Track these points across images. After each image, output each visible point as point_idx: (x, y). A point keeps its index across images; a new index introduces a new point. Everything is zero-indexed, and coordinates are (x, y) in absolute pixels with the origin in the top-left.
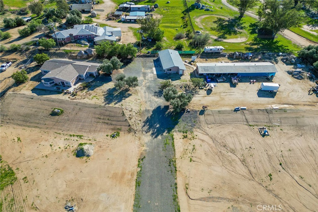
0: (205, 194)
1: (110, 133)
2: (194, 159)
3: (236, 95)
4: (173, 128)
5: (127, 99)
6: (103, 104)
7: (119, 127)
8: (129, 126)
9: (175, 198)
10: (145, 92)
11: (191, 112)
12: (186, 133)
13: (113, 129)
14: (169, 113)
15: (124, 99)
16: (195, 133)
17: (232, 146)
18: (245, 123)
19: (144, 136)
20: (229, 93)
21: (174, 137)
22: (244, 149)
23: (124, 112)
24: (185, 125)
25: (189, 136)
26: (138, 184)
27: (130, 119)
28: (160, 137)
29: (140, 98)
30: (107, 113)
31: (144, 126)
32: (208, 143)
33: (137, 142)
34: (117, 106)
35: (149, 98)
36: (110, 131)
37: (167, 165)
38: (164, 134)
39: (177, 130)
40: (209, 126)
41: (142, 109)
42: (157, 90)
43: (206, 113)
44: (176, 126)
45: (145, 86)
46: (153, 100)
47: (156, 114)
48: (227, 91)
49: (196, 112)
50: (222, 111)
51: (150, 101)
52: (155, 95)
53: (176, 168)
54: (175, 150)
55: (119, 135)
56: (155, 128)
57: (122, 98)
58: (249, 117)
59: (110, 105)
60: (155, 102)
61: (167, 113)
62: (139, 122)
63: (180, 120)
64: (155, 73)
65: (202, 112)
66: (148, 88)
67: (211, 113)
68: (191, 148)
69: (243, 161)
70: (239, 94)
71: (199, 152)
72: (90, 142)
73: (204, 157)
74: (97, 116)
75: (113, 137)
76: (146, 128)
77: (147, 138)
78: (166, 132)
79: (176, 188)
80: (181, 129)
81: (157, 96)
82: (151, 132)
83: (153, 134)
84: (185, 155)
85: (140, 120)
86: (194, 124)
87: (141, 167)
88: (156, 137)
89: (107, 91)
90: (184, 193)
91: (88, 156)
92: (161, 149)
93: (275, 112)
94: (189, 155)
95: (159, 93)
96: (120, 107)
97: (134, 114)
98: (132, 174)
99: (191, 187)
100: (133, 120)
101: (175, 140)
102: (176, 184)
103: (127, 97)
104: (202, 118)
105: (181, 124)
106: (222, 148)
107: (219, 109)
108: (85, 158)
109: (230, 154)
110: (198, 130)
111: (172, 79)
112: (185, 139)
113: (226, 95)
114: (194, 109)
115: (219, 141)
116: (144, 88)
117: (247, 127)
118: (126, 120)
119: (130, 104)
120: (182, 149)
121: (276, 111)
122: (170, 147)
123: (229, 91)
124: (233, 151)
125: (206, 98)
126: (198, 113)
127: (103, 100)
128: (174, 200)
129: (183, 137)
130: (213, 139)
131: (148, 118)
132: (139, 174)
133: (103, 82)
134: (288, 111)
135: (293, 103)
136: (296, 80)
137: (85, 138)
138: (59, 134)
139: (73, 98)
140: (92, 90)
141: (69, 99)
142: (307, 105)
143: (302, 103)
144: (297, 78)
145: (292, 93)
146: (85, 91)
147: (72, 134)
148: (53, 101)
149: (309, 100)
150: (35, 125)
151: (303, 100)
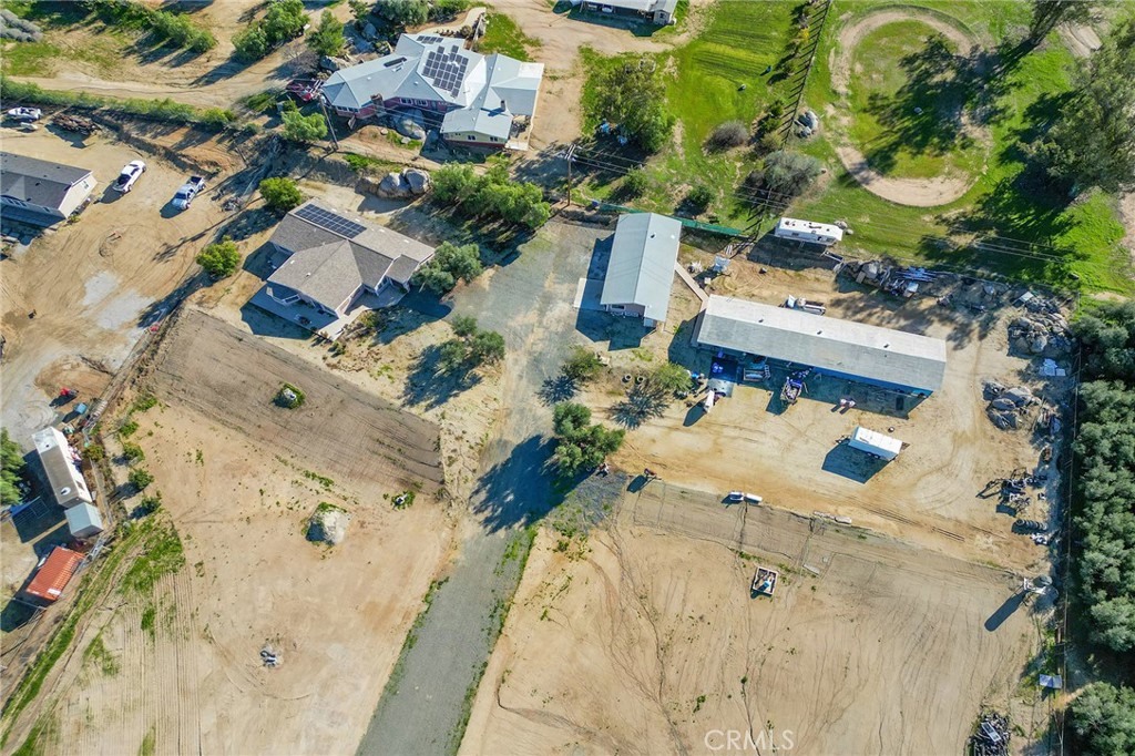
0: (535, 703)
1: (394, 490)
2: (552, 614)
3: (763, 444)
4: (543, 514)
5: (464, 396)
6: (398, 403)
7: (417, 479)
8: (443, 482)
9: (471, 694)
10: (521, 377)
11: (610, 476)
12: (570, 537)
13: (403, 482)
14: (553, 465)
15: (456, 395)
16: (591, 542)
17: (659, 604)
18: (733, 544)
19: (466, 521)
20: (751, 430)
21: (536, 540)
22: (684, 618)
23: (442, 440)
24: (579, 511)
25: (573, 548)
26: (410, 642)
27: (451, 461)
28: (502, 533)
29: (499, 395)
30: (402, 432)
31: (477, 492)
32: (606, 578)
33: (445, 534)
34: (430, 416)
35: (522, 401)
36: (396, 486)
37: (486, 613)
38: (516, 526)
39: (552, 520)
40: (636, 531)
41: (491, 437)
42: (556, 375)
43: (647, 488)
44: (555, 511)
45: (530, 354)
46: (530, 410)
47: (521, 460)
48: (746, 424)
49: (624, 478)
50: (692, 493)
51: (522, 411)
52: (541, 393)
53: (502, 625)
54: (521, 579)
55: (411, 503)
56: (501, 504)
57: (451, 390)
58: (754, 529)
59: (414, 410)
60: (535, 419)
61: (549, 462)
62: (470, 475)
63: (571, 495)
64: (578, 304)
65: (638, 484)
66: (536, 361)
67: (659, 492)
68: (560, 582)
69: (663, 650)
70: (776, 443)
71: (576, 600)
72: (344, 504)
73: (579, 613)
74: (377, 435)
75: (397, 504)
76: (483, 495)
77: (471, 528)
78: (523, 520)
79: (482, 673)
80: (563, 521)
81: (548, 396)
82: (487, 513)
83: (488, 521)
84: (537, 599)
85: (474, 471)
86: (603, 511)
87: (430, 603)
88: (494, 530)
89: (423, 354)
90: (492, 689)
91: (330, 543)
92: (492, 568)
93: (834, 533)
94: (548, 600)
95: (558, 386)
96: (436, 421)
97: (465, 449)
98: (406, 616)
99: (511, 680)
100: (455, 467)
101: (534, 551)
102: (485, 665)
103: (464, 389)
104: (631, 498)
105: (572, 507)
106: (634, 601)
107: (687, 486)
108: (323, 546)
109: (643, 621)
110: (603, 535)
111: (615, 339)
112: (559, 554)
113: (734, 438)
114: (624, 467)
115: (638, 580)
116: (524, 361)
117: (730, 556)
118: (440, 463)
119: (465, 415)
120: (538, 581)
121: (837, 531)
122: (515, 559)
123: (753, 426)
124: (653, 617)
125: (675, 434)
126: (628, 483)
127: (402, 388)
128: (467, 698)
129: (555, 546)
130: (626, 570)
131: (494, 468)
132: (421, 620)
133: (422, 313)
134: (870, 540)
135: (908, 515)
136: (989, 426)
137: (337, 491)
138: (285, 462)
139: (334, 361)
140: (387, 342)
141: (322, 365)
142: (941, 531)
143: (932, 521)
144: (996, 422)
145: (933, 478)
146: (369, 341)
147: (311, 471)
148: (286, 360)
149: (963, 517)
150: (238, 422)
151: (943, 513)
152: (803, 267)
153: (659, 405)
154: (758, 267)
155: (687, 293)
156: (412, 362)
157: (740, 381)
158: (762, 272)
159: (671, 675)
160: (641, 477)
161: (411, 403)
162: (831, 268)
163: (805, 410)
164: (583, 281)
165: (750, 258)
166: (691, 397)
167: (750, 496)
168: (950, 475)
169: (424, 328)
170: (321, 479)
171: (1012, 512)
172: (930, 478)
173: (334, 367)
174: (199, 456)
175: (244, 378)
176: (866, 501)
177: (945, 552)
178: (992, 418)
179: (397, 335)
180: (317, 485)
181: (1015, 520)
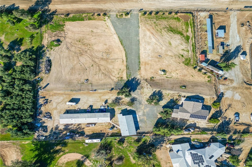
0: (117, 60)
1: (155, 79)
2: (119, 70)
3: (92, 100)
4: (127, 82)
5: (150, 94)
6: (162, 90)
7: (151, 81)
8: (147, 82)
9: (127, 59)
10: (142, 100)
11: (118, 89)
12: (121, 80)
13: (154, 80)
14: (129, 88)
15: (152, 94)
16: (117, 80)
17: (103, 75)
18: (93, 85)
19: (140, 78)
20: (95, 101)
21: (126, 78)
22: (98, 74)
23: (150, 87)
24: (121, 83)
25: (120, 78)
26: (139, 62)
27: (147, 84)
28: (133, 77)
29: (144, 96)
30: (159, 86)
31: (140, 82)
32: (112, 76)
33: (142, 75)
34: (155, 90)
36: (155, 80)
37: (130, 68)
38: (131, 79)
39: (125, 81)
40: (110, 83)
41: (142, 90)
42: (135, 102)
43: (111, 89)
45: (142, 104)
46: (137, 95)
47: (135, 88)
48: (96, 102)
49: (115, 89)
50: (102, 90)
51: (139, 95)
52: (136, 98)
53: (126, 67)
54: (126, 73)
55: (151, 78)
56: (135, 81)
57: (153, 94)
58: (90, 88)
59: (158, 90)
60: (136, 94)
61: (130, 88)
62: (143, 84)
63: (123, 85)
64: (137, 115)
65: (112, 89)
66: (140, 103)
67: (108, 89)
68: (120, 74)
69: (100, 70)
70: (90, 100)
71: (116, 72)
72: (162, 75)
73: (115, 71)
74: (163, 85)
75: (153, 77)
76: (139, 81)
77: (138, 77)
78: (130, 80)
79: (126, 61)
80: (123, 81)
81: (135, 98)
82: (137, 80)
83: (136, 78)
84: (122, 71)
85: (142, 84)
86: (117, 84)
87: (139, 67)
88: (134, 77)
89: (163, 99)
90: (124, 60)
91: (160, 70)
92: (132, 73)
94: (121, 71)
95: (134, 100)
96: (153, 89)
97: (146, 87)
98: (142, 65)
99: (122, 62)
100: (146, 84)
101: (126, 76)
102: (126, 62)
103: (151, 95)
104: (113, 87)
105: (123, 84)
106: (107, 74)
107: (104, 90)
108: (161, 69)
109: (105, 72)
110: (115, 81)
111: (127, 110)
112: (122, 77)
113: (98, 100)
114: (116, 91)
115: (107, 77)
116: (143, 103)
117: (93, 83)
118: (149, 84)
119: (148, 91)
120: (123, 73)
122: (128, 75)
123: (95, 102)
124: (103, 73)
125: (109, 98)
126: (114, 89)
127: (163, 93)
128: (127, 58)
129: (123, 78)
130: (110, 78)
131: (139, 86)
132: (139, 65)
133: (168, 106)
134: (70, 90)
135: (64, 95)
136: (50, 112)
137: (164, 77)
138: (177, 79)
139: (179, 94)
140: (171, 99)
141: (181, 93)
142: (58, 94)
143: (59, 95)
144: (49, 113)
145: (60, 101)
146: (175, 99)
147: (171, 78)
148: (188, 92)
149: (54, 97)
150: (190, 82)
151: (58, 97)
152: (93, 134)
153: (113, 102)
154: (102, 132)
155: (116, 123)
156: (164, 97)
157: (99, 109)
158: (101, 131)
159: (98, 68)
160: (112, 90)
161: (159, 91)
162: (87, 135)
163: (86, 107)
164: (138, 120)
165: (105, 133)
166: (108, 104)
167: (92, 91)
168: (57, 103)
169: (166, 104)
170: (168, 78)
171: (46, 99)
172: (61, 101)
173: (178, 93)
174: (193, 76)
175: (194, 88)
176: (72, 95)
177: (57, 91)
178: (50, 113)
179: (170, 101)
180: (168, 77)
181: (45, 98)
